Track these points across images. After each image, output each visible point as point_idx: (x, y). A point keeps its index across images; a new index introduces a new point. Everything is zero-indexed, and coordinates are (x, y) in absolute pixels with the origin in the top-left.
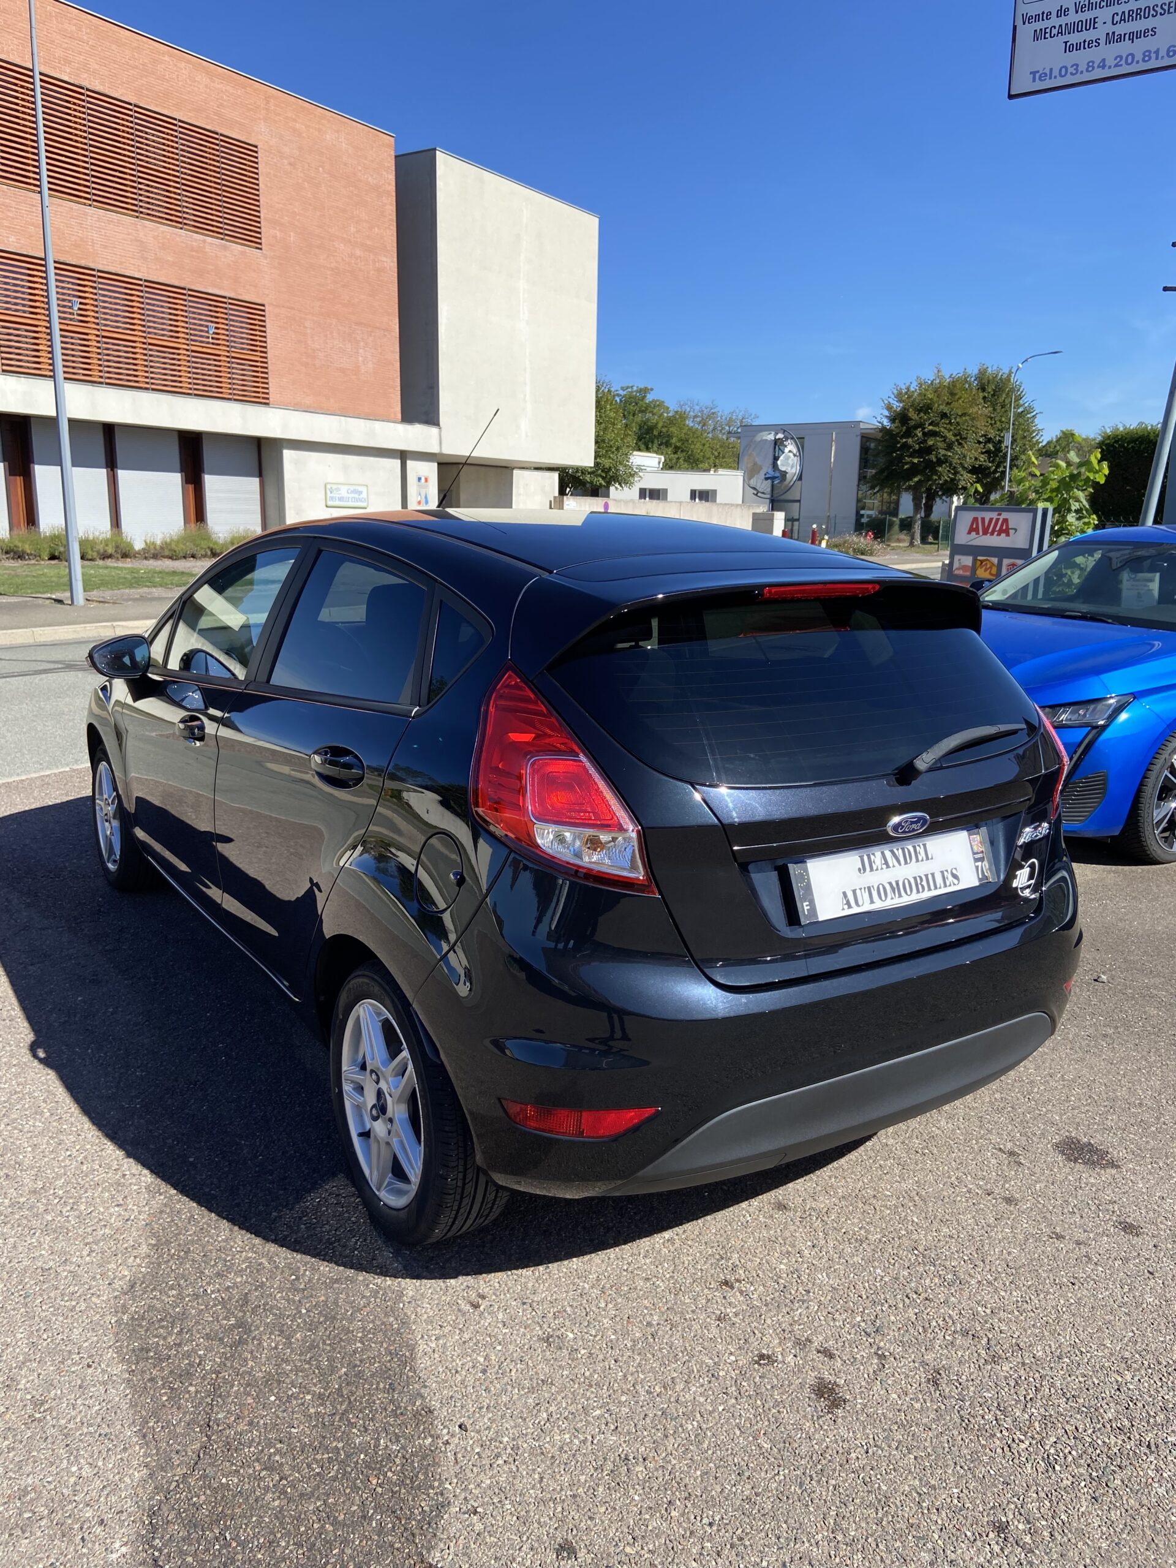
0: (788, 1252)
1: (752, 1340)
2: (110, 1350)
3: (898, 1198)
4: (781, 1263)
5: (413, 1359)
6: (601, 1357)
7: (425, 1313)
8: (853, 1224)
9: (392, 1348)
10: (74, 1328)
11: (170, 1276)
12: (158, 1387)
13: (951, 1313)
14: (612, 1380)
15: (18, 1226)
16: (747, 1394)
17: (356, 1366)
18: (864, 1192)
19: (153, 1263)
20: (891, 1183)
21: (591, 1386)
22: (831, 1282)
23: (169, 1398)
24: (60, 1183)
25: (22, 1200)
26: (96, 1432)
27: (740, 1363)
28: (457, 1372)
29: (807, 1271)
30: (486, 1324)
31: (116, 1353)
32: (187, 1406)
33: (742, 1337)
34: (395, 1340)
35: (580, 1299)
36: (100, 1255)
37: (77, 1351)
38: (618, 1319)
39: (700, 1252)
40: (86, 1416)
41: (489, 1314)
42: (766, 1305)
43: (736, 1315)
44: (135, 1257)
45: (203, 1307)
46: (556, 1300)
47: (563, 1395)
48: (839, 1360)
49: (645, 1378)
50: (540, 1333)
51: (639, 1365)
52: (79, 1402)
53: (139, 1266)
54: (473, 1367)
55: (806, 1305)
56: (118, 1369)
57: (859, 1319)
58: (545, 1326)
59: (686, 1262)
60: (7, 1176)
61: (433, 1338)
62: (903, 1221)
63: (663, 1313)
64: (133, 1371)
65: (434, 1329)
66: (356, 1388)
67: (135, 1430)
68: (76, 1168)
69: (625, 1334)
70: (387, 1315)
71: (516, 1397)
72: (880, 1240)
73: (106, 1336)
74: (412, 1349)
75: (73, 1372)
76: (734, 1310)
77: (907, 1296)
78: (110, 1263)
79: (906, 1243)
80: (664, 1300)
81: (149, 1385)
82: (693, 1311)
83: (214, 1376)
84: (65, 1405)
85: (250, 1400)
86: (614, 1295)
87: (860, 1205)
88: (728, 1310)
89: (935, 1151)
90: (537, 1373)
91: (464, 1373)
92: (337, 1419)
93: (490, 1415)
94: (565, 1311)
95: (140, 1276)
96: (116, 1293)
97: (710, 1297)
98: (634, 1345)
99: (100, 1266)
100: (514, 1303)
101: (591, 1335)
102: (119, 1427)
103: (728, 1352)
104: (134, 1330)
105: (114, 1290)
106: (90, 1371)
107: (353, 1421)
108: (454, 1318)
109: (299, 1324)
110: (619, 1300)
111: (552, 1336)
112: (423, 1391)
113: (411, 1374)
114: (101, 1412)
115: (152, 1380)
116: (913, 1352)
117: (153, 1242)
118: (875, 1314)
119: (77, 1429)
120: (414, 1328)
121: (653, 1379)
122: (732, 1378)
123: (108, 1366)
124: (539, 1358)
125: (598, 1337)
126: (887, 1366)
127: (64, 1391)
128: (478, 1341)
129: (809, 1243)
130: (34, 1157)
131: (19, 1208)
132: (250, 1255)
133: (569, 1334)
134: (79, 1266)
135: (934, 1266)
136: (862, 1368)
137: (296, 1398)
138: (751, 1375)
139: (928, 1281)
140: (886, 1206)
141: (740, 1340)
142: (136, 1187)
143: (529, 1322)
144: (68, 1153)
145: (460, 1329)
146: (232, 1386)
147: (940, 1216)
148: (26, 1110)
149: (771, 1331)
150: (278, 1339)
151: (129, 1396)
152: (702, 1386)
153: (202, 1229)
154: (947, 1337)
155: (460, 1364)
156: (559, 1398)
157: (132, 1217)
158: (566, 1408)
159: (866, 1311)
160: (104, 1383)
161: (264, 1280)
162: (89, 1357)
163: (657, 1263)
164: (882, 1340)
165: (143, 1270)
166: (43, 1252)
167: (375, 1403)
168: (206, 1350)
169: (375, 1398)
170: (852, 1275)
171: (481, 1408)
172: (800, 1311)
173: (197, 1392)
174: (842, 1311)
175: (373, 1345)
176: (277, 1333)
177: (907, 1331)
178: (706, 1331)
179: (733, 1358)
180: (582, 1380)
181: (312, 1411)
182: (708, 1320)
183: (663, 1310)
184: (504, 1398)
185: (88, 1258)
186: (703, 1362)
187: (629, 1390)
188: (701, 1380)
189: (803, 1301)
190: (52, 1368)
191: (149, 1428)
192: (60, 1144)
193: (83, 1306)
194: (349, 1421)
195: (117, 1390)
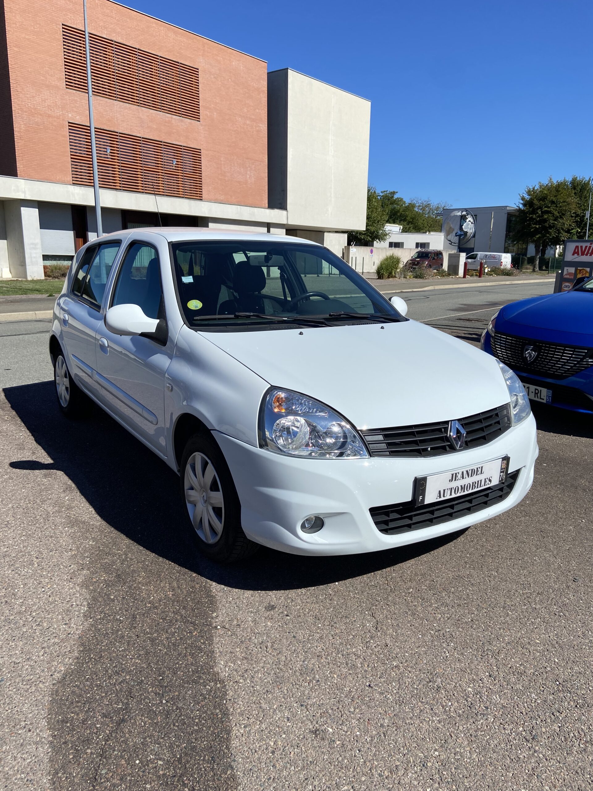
0: (474, 680)
1: (450, 740)
2: (44, 720)
3: (545, 645)
4: (469, 687)
5: (228, 740)
6: (349, 747)
7: (239, 708)
8: (516, 662)
9: (216, 731)
10: (26, 703)
11: (87, 673)
12: (68, 749)
13: (583, 727)
14: (356, 764)
15: (6, 634)
16: (446, 781)
17: (192, 742)
18: (522, 640)
19: (79, 663)
20: (539, 635)
21: (342, 768)
22: (502, 702)
23: (74, 756)
24: (35, 608)
25: (12, 617)
26: (25, 778)
27: (442, 757)
28: (256, 751)
29: (486, 693)
30: (277, 719)
31: (47, 722)
32: (84, 763)
33: (443, 738)
34: (219, 726)
35: (338, 704)
36: (49, 656)
37: (24, 719)
38: (362, 721)
39: (416, 676)
40: (21, 766)
41: (279, 711)
42: (459, 716)
43: (439, 722)
44: (69, 658)
45: (104, 695)
46: (322, 704)
47: (323, 773)
48: (508, 759)
49: (378, 764)
50: (311, 727)
51: (375, 755)
52: (19, 756)
53: (71, 664)
54: (267, 749)
55: (485, 717)
56: (46, 734)
57: (521, 729)
58: (314, 722)
59: (407, 683)
60: (6, 602)
61: (243, 726)
62: (548, 660)
63: (391, 719)
64: (55, 736)
65: (244, 719)
66: (191, 758)
67: (49, 778)
68: (46, 599)
69: (366, 732)
70: (215, 708)
71: (292, 772)
72: (534, 674)
73: (43, 710)
74: (229, 732)
75: (19, 734)
76: (438, 719)
77: (553, 714)
78: (54, 661)
79: (551, 676)
80: (392, 709)
81: (63, 746)
82: (411, 718)
83: (104, 743)
84: (10, 757)
85: (123, 762)
86: (360, 703)
87: (520, 649)
88: (434, 719)
89: (567, 614)
90: (307, 756)
91: (260, 753)
92: (176, 781)
93: (275, 785)
94: (327, 712)
95: (70, 671)
96: (54, 682)
97: (422, 708)
98: (372, 740)
99: (48, 663)
100: (295, 705)
101: (344, 731)
102: (40, 775)
103: (434, 748)
104: (61, 707)
105: (54, 679)
106: (29, 734)
107: (186, 782)
108: (257, 713)
109: (160, 710)
110: (363, 707)
111: (318, 730)
112: (232, 764)
113: (226, 751)
114: (31, 763)
115: (65, 743)
116: (558, 755)
117: (81, 649)
118: (532, 726)
119: (14, 775)
120: (231, 718)
121: (383, 766)
122: (436, 768)
123: (40, 731)
124: (309, 745)
125: (349, 733)
126: (541, 765)
127: (12, 747)
128: (271, 730)
129: (487, 674)
130: (24, 592)
131: (9, 622)
132: (137, 661)
133: (329, 729)
134: (36, 662)
135: (570, 693)
136: (524, 765)
137: (152, 763)
138: (449, 766)
139: (566, 703)
140: (536, 650)
141: (441, 740)
142: (77, 613)
143: (304, 719)
144: (43, 590)
145: (260, 721)
146: (114, 750)
147: (572, 659)
148: (25, 562)
149: (462, 735)
150: (146, 719)
151: (50, 754)
152: (416, 773)
153: (111, 642)
154: (582, 746)
155: (258, 746)
156: (321, 775)
157: (72, 632)
158: (324, 783)
159: (526, 724)
160: (36, 743)
161: (143, 678)
162: (31, 724)
163: (388, 682)
164: (537, 746)
165: (72, 667)
166: (17, 652)
167: (201, 770)
168: (101, 724)
169: (202, 766)
170: (516, 697)
171: (269, 779)
172: (482, 721)
173: (91, 753)
174: (509, 723)
175: (204, 729)
176: (146, 715)
177: (554, 739)
178: (419, 733)
179: (437, 753)
180: (336, 763)
181: (161, 772)
182: (421, 725)
183: (391, 716)
184: (285, 773)
185: (42, 657)
186: (417, 755)
187: (367, 772)
188: (415, 769)
189: (484, 715)
190: (7, 730)
191: (58, 777)
192: (40, 584)
193: (34, 689)
194: (183, 782)
195: (43, 749)
